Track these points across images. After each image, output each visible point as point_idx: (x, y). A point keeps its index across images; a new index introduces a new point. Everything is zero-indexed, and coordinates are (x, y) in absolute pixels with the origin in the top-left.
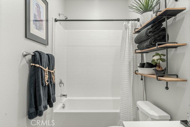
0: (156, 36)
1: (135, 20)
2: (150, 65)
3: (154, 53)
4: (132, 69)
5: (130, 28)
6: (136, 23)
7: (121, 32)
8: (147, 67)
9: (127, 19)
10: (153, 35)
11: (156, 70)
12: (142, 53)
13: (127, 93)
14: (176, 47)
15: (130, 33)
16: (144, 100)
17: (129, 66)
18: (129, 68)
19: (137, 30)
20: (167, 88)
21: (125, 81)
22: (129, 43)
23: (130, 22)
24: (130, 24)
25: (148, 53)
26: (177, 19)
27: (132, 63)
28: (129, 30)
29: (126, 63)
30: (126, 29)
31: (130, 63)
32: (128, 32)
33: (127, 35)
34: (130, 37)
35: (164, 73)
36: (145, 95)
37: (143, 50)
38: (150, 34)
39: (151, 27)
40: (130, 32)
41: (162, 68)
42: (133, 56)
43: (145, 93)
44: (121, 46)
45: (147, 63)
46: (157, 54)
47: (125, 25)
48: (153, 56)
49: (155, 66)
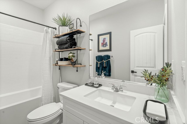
0: (71, 42)
1: (53, 28)
2: (66, 59)
3: (69, 52)
4: (52, 62)
5: (50, 33)
6: (54, 31)
7: (43, 34)
8: (64, 61)
9: (48, 26)
10: (70, 42)
11: (71, 62)
12: (59, 52)
13: (48, 81)
14: (80, 50)
15: (50, 37)
16: (60, 83)
17: (50, 60)
18: (50, 62)
19: (56, 36)
20: (77, 71)
21: (47, 72)
22: (49, 44)
23: (50, 28)
24: (50, 30)
25: (63, 52)
26: (81, 36)
27: (52, 58)
28: (49, 34)
29: (47, 58)
30: (47, 32)
31: (50, 58)
32: (48, 35)
33: (48, 38)
34: (50, 40)
35: (75, 63)
36: (61, 79)
37: (62, 49)
38: (68, 41)
39: (68, 37)
40: (50, 35)
41: (73, 61)
42: (52, 54)
43: (60, 78)
44: (43, 45)
45: (65, 58)
46: (71, 53)
47: (46, 30)
48: (69, 54)
49: (70, 60)
